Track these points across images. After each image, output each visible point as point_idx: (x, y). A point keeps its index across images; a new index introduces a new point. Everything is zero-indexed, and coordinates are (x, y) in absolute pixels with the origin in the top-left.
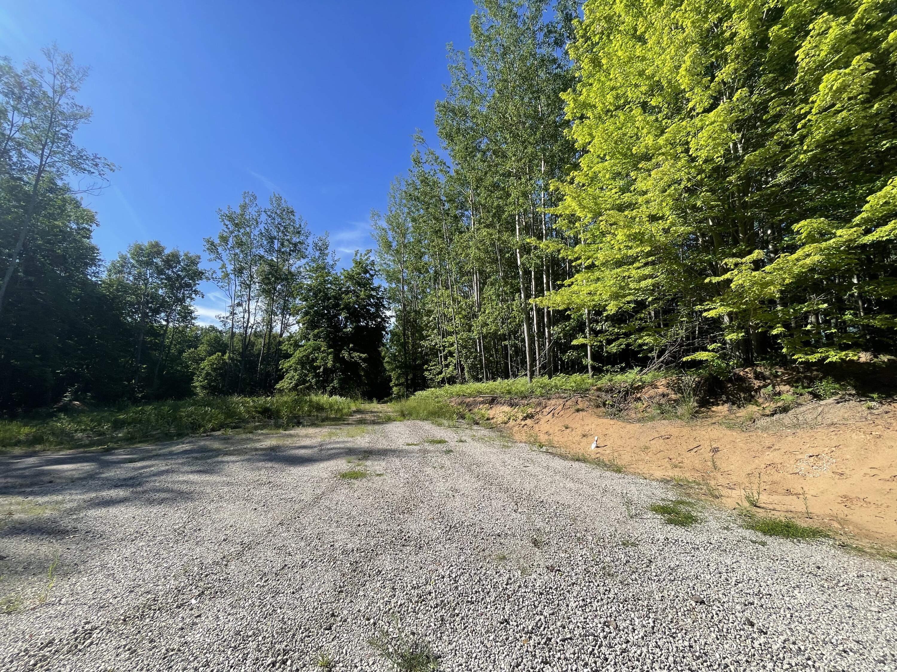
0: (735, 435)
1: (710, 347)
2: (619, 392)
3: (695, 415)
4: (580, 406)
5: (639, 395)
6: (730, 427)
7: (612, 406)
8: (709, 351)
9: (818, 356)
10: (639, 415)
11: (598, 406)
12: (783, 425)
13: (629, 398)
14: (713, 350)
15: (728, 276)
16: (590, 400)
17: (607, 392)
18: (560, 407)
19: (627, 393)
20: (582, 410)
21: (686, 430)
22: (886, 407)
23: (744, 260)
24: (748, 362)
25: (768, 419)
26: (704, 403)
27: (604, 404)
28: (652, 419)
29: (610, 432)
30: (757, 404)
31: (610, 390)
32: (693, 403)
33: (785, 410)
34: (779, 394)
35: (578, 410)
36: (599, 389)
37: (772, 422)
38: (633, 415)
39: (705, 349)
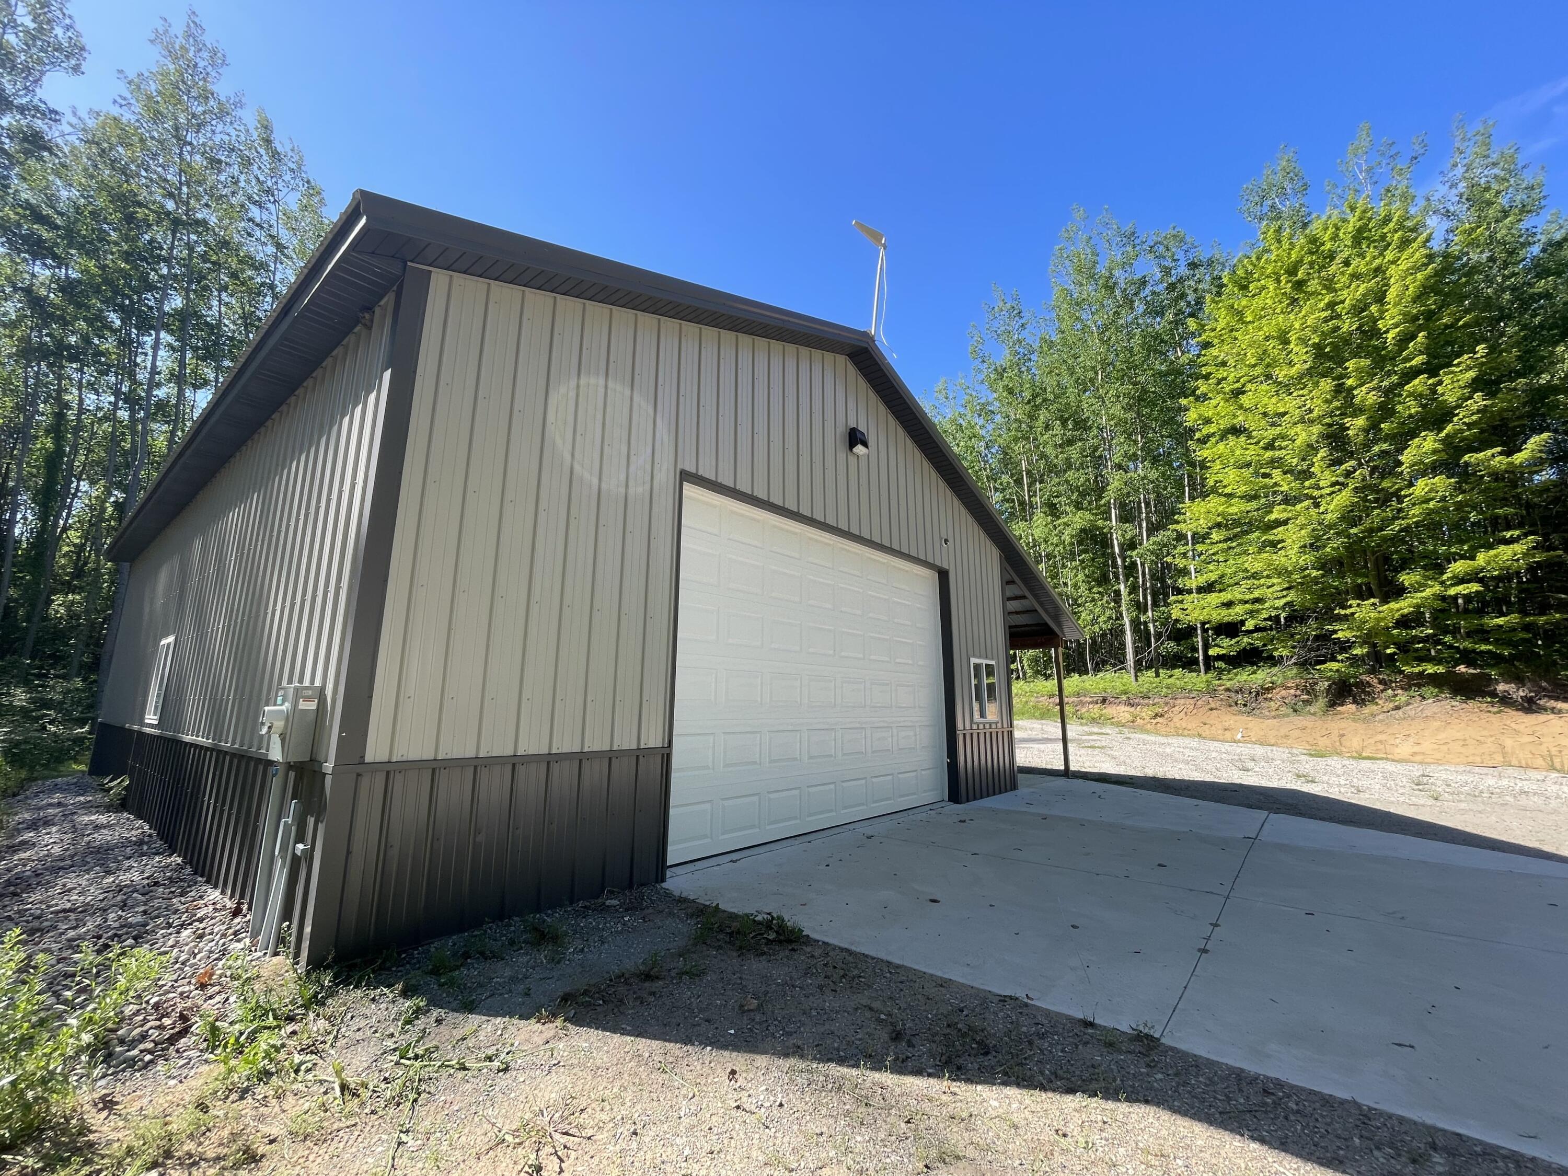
0: (1359, 726)
1: (1340, 658)
2: (1250, 693)
3: (1325, 713)
4: (1213, 705)
5: (1270, 696)
6: (1354, 721)
7: (1245, 705)
8: (1338, 661)
9: (1420, 668)
10: (1273, 713)
11: (1230, 706)
12: (1395, 718)
13: (1260, 698)
14: (1342, 661)
15: (1352, 610)
16: (1222, 700)
17: (1237, 692)
18: (1192, 707)
19: (1258, 694)
20: (1216, 709)
21: (1319, 723)
22: (1464, 705)
23: (1366, 602)
24: (1372, 671)
25: (1385, 715)
26: (1332, 704)
27: (1236, 704)
28: (1287, 715)
29: (1250, 725)
30: (1377, 704)
31: (1239, 691)
32: (1322, 702)
33: (1398, 708)
34: (1397, 695)
35: (1211, 709)
36: (1228, 690)
37: (1387, 717)
38: (1267, 714)
39: (1334, 659)
